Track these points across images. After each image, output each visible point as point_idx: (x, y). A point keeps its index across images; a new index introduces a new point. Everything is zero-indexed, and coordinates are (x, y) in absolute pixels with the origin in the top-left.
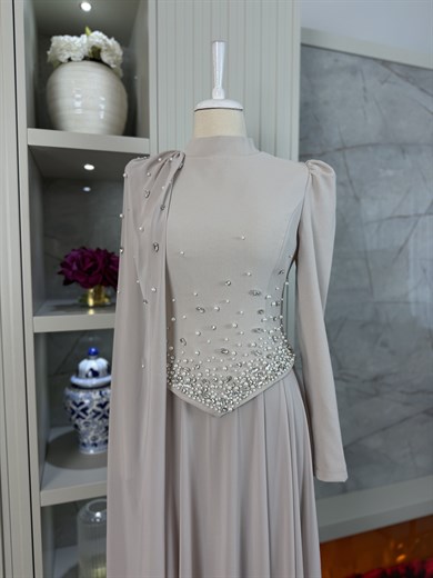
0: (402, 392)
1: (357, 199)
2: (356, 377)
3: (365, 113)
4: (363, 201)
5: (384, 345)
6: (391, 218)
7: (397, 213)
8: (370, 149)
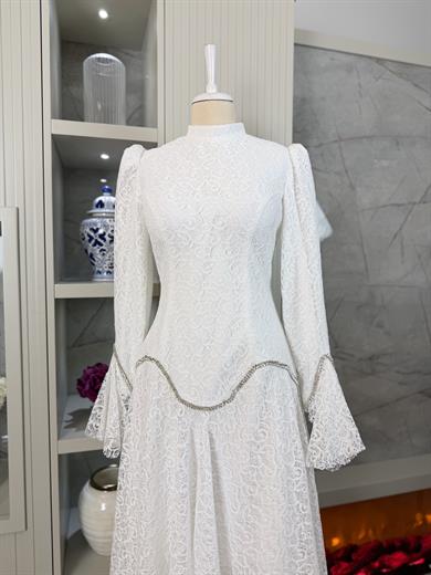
0: (398, 372)
1: (352, 187)
2: (352, 356)
3: (360, 107)
4: (358, 189)
5: (380, 326)
6: (384, 206)
7: (392, 202)
8: (365, 140)
